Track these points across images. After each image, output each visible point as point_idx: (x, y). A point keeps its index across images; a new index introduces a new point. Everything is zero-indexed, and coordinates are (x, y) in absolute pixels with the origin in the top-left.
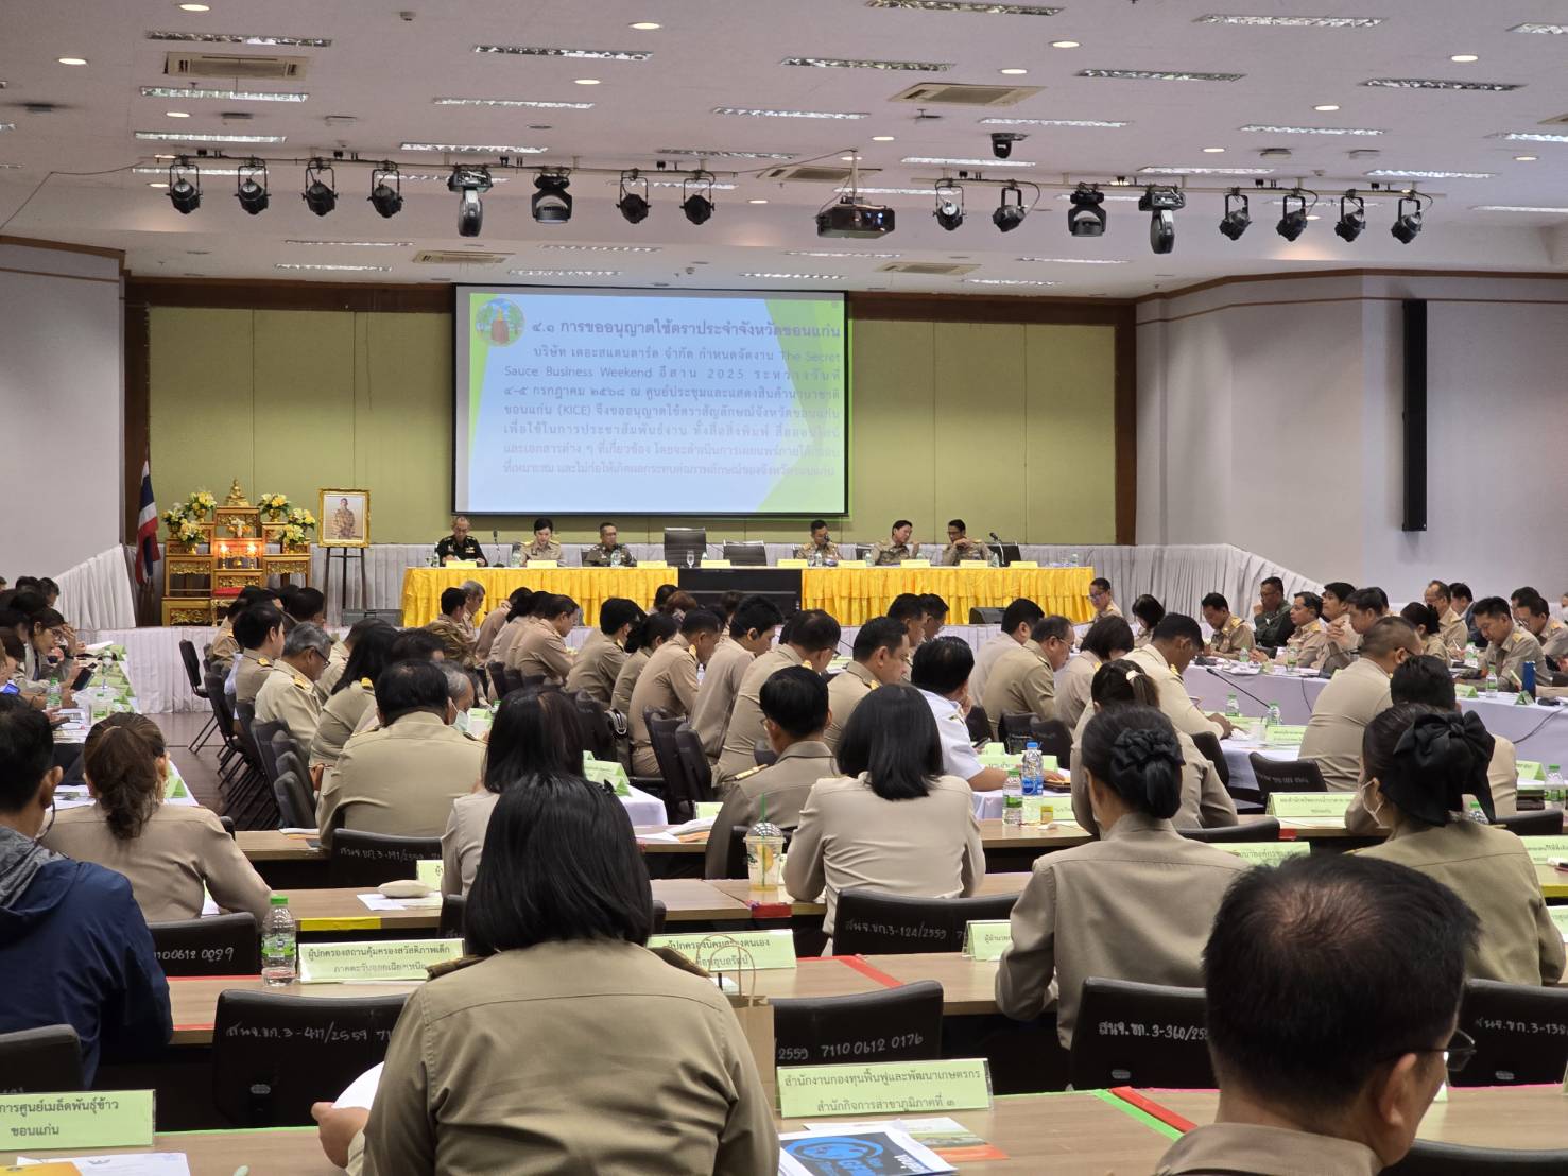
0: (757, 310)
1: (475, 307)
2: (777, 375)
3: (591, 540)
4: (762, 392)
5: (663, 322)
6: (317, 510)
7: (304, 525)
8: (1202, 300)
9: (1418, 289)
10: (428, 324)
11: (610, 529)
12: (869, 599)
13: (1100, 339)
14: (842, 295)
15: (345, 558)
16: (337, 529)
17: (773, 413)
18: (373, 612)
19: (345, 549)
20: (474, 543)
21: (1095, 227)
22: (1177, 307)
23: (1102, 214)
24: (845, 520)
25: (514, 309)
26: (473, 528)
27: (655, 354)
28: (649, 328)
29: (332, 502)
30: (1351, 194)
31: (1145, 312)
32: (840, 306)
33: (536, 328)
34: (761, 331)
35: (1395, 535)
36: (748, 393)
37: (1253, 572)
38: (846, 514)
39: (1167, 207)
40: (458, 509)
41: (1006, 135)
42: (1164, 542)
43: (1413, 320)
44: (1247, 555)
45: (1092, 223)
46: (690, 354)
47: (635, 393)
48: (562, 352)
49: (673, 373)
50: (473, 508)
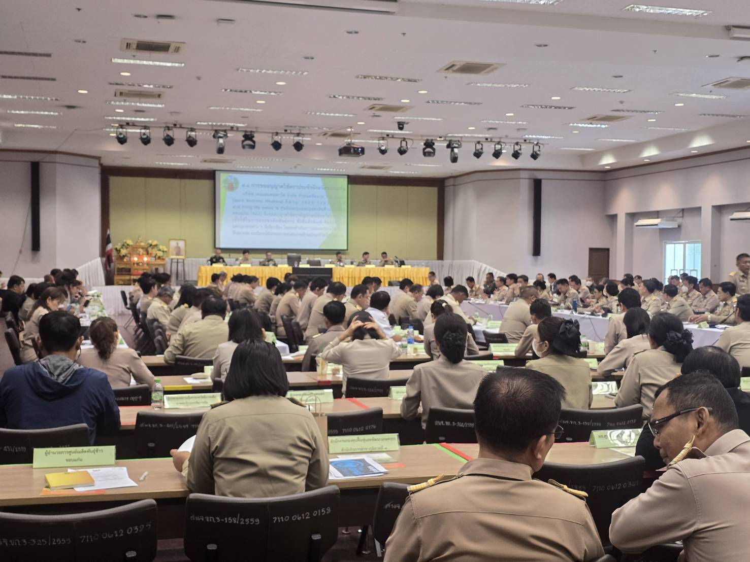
0: (318, 181)
1: (222, 178)
2: (325, 203)
3: (262, 257)
4: (320, 209)
5: (286, 184)
6: (168, 246)
7: (163, 252)
8: (466, 179)
9: (539, 175)
10: (206, 184)
11: (269, 254)
12: (355, 278)
13: (433, 191)
14: (346, 177)
15: (178, 262)
16: (174, 253)
17: (323, 216)
18: (187, 281)
19: (178, 260)
20: (222, 258)
21: (432, 154)
22: (458, 181)
23: (434, 149)
24: (347, 251)
25: (236, 179)
26: (222, 253)
27: (284, 195)
28: (282, 187)
29: (173, 244)
30: (517, 144)
31: (448, 183)
32: (345, 180)
33: (243, 186)
34: (319, 188)
35: (530, 257)
36: (315, 209)
37: (483, 269)
38: (347, 250)
39: (456, 147)
40: (217, 246)
41: (402, 122)
42: (453, 259)
43: (537, 185)
44: (481, 264)
45: (431, 152)
46: (296, 196)
47: (277, 208)
48: (252, 194)
49: (290, 202)
50: (222, 246)
